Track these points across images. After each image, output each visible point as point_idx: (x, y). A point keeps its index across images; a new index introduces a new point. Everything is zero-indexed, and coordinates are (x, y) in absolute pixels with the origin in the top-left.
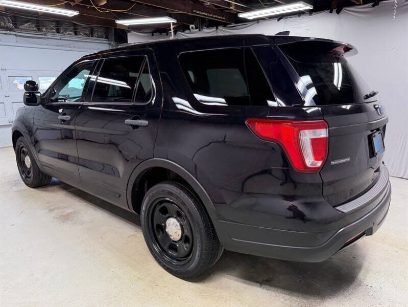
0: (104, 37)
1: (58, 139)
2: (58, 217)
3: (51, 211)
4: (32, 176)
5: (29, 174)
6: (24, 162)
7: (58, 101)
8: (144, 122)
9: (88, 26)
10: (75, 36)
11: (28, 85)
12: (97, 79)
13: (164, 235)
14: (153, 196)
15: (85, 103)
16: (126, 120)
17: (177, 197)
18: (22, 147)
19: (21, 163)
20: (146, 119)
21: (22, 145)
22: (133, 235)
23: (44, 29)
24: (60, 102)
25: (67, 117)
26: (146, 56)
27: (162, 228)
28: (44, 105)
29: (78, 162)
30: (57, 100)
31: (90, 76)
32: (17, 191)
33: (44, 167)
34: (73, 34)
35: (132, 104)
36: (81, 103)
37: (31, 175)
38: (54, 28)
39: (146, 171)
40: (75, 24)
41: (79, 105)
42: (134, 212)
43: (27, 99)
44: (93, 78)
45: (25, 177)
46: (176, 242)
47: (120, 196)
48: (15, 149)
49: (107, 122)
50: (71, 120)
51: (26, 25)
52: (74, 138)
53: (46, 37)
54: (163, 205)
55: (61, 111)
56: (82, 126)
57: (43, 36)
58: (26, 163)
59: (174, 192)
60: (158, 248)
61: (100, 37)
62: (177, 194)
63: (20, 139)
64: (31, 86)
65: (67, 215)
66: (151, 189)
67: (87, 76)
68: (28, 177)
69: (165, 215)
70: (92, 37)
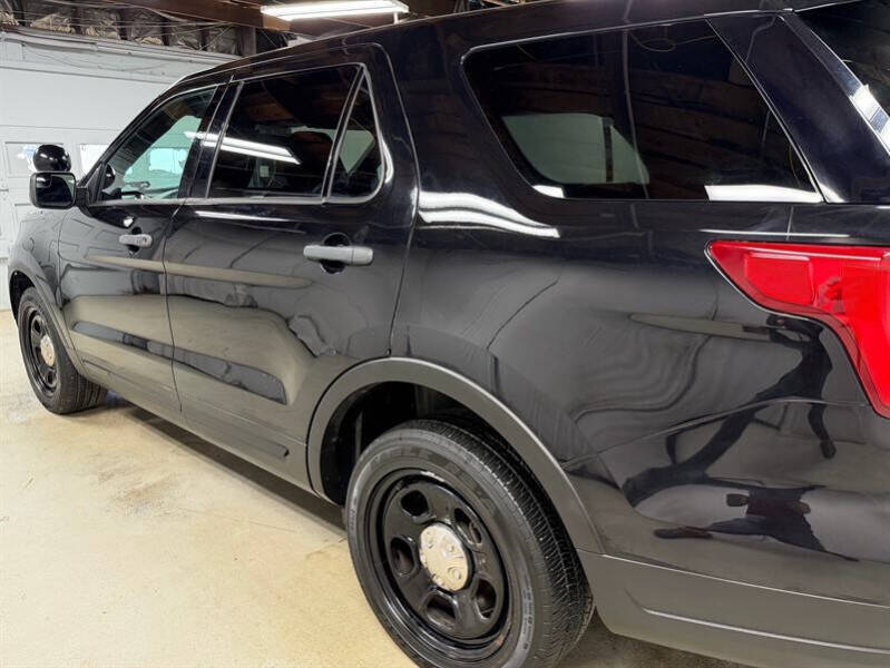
0: (233, 51)
1: (125, 294)
2: (122, 495)
3: (106, 477)
4: (58, 388)
5: (50, 381)
6: (38, 350)
7: (120, 198)
8: (363, 253)
9: (194, 24)
10: (164, 47)
11: (43, 155)
12: (220, 141)
13: (415, 570)
14: (385, 461)
15: (191, 201)
16: (307, 247)
17: (461, 473)
18: (34, 314)
19: (31, 352)
20: (366, 243)
21: (31, 310)
22: (319, 552)
23: (90, 30)
24: (126, 200)
25: (144, 239)
26: (362, 65)
27: (409, 551)
28: (83, 207)
29: (174, 356)
30: (118, 194)
31: (201, 135)
32: (22, 423)
33: (87, 365)
34: (160, 42)
35: (324, 201)
36: (181, 201)
37: (56, 383)
38: (115, 27)
39: (364, 391)
40: (165, 20)
41: (174, 207)
42: (326, 498)
43: (38, 190)
44: (210, 140)
45: (43, 389)
46: (450, 593)
47: (287, 453)
48: (16, 318)
49: (242, 252)
50: (154, 245)
51: (45, 19)
52: (162, 291)
53: (94, 47)
54: (413, 487)
55: (128, 222)
56: (182, 262)
57: (89, 47)
58: (44, 353)
59: (449, 456)
60: (398, 607)
61: (223, 52)
62: (462, 464)
63: (28, 293)
64: (53, 159)
65: (146, 490)
66: (378, 441)
67: (192, 135)
68: (49, 388)
69: (417, 514)
70: (205, 49)
